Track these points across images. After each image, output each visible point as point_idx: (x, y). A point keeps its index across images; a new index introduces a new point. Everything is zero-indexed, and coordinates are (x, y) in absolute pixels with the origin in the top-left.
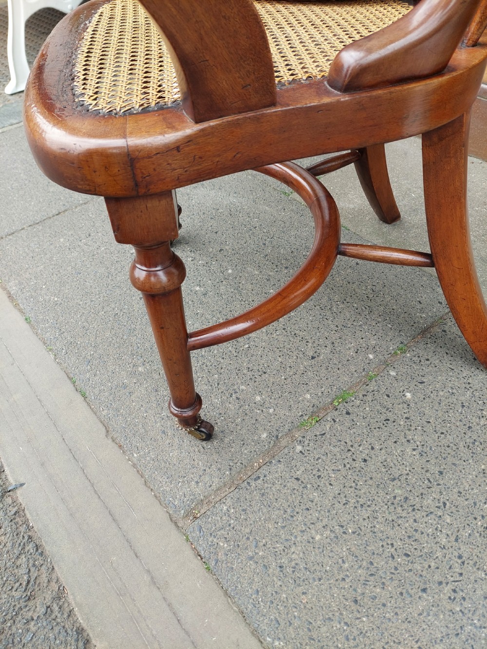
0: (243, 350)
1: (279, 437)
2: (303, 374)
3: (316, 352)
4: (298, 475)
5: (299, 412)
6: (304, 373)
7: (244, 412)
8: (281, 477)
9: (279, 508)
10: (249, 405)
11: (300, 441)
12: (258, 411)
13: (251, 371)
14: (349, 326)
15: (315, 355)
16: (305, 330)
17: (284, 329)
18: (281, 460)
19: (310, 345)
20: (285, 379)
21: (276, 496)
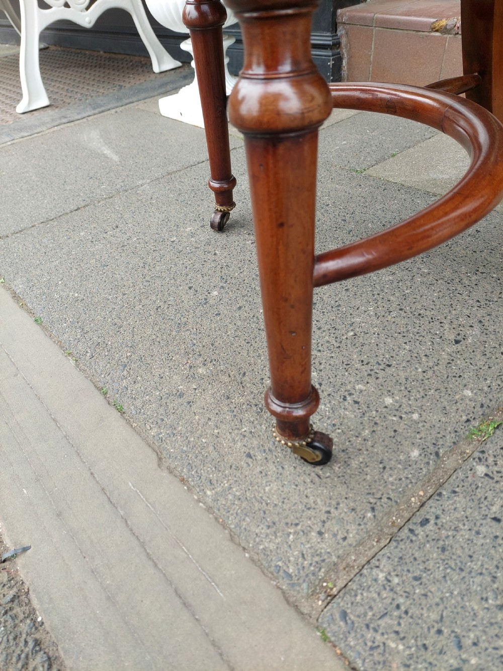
0: (347, 338)
1: (441, 455)
2: (450, 363)
3: (459, 334)
4: (495, 513)
5: (461, 416)
6: (451, 362)
7: (372, 420)
8: (467, 517)
9: (479, 571)
10: (377, 411)
11: (480, 459)
12: (394, 418)
13: (367, 364)
15: (459, 338)
16: (432, 309)
17: (401, 310)
18: (457, 490)
19: (446, 326)
20: (424, 372)
21: (467, 550)
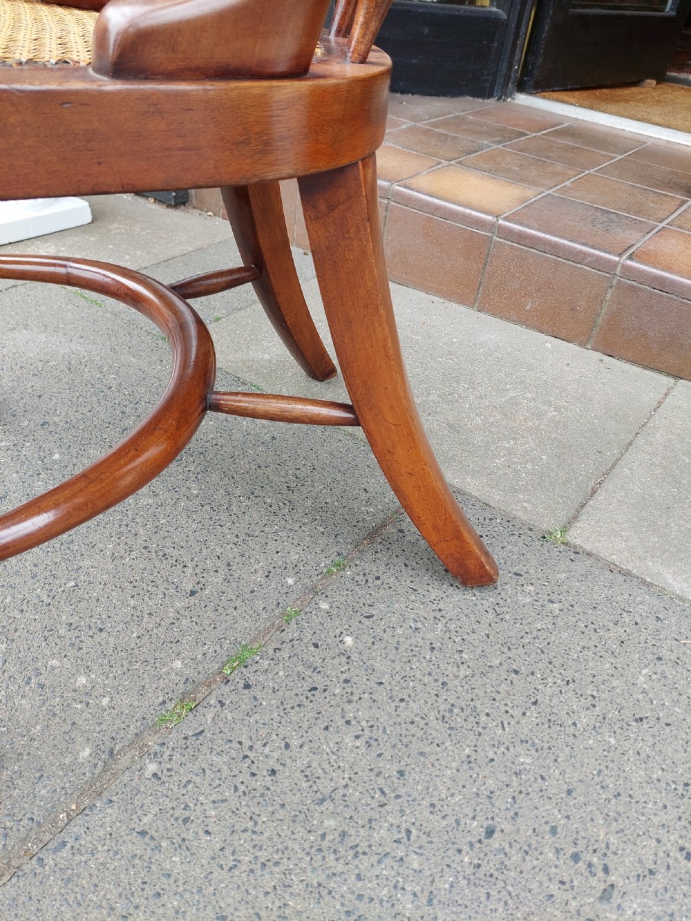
0: (64, 591)
1: (115, 752)
2: (173, 623)
3: (198, 583)
4: (145, 824)
5: (158, 698)
6: (175, 621)
7: (51, 710)
8: (111, 834)
9: (99, 903)
10: (62, 697)
11: (155, 754)
12: (79, 706)
13: (75, 629)
14: (257, 534)
15: (197, 588)
16: (182, 547)
17: (145, 548)
18: (114, 798)
19: (189, 571)
20: (139, 637)
21: (95, 877)
